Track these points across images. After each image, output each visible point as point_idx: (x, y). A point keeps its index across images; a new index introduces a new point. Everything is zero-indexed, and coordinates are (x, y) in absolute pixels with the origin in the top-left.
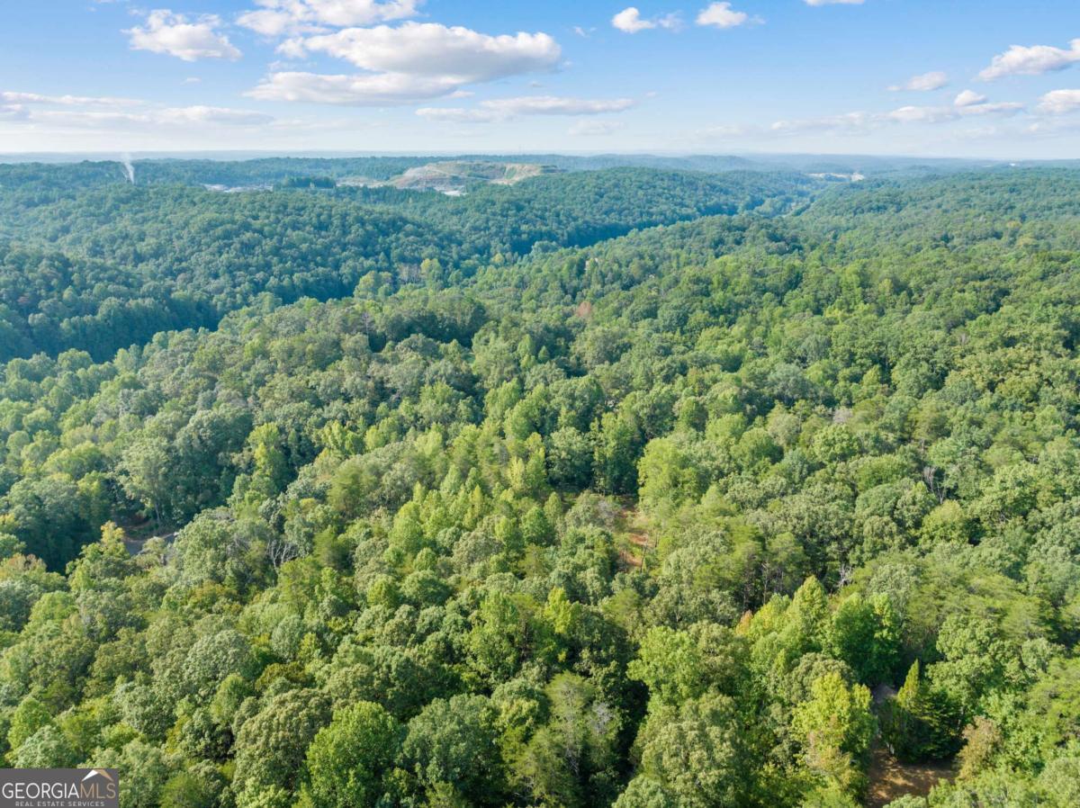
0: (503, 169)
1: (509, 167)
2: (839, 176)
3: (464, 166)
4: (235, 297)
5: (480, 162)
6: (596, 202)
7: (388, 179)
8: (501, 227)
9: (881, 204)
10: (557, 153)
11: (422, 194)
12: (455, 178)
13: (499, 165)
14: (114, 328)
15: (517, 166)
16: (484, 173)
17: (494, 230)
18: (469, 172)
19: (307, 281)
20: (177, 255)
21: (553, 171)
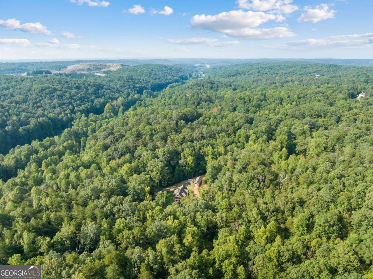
0: (105, 65)
1: (107, 65)
2: (202, 65)
3: (91, 65)
4: (68, 115)
5: (96, 63)
6: (150, 76)
7: (60, 70)
8: (129, 86)
9: (235, 74)
10: (108, 59)
11: (88, 75)
12: (88, 69)
13: (104, 64)
14: (37, 129)
15: (111, 64)
16: (99, 67)
17: (127, 87)
18: (93, 67)
19: (87, 108)
20: (34, 101)
21: (125, 66)
